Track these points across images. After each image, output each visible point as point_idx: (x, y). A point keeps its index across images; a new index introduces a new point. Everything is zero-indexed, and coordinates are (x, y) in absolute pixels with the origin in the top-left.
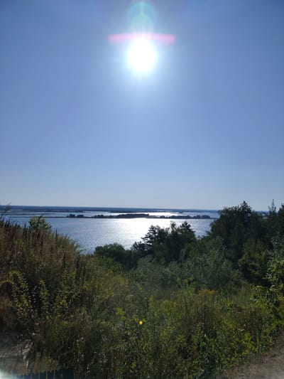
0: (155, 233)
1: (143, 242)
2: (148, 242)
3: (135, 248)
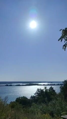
0: (39, 92)
1: (35, 96)
2: (37, 95)
3: (32, 98)
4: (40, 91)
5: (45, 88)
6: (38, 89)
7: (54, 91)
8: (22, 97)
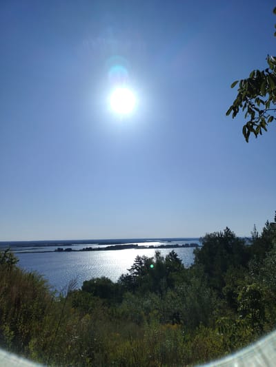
0: (141, 264)
1: (130, 274)
2: (135, 273)
3: (122, 280)
4: (143, 261)
5: (158, 254)
6: (138, 259)
7: (178, 261)
8: (98, 279)
